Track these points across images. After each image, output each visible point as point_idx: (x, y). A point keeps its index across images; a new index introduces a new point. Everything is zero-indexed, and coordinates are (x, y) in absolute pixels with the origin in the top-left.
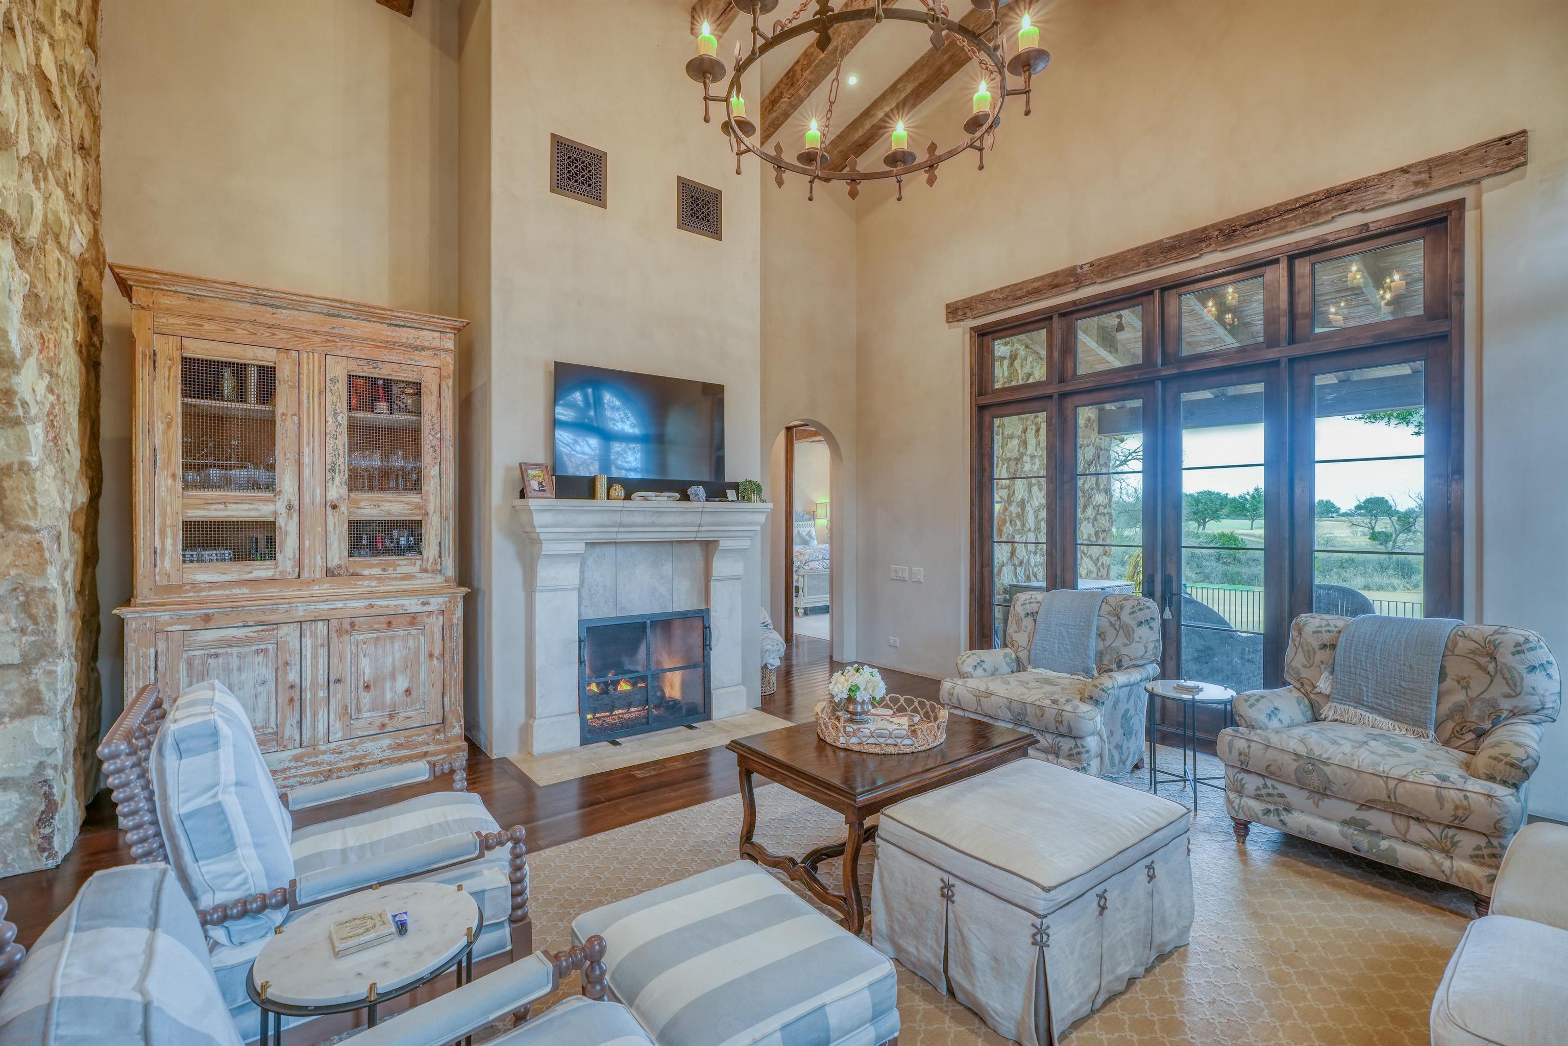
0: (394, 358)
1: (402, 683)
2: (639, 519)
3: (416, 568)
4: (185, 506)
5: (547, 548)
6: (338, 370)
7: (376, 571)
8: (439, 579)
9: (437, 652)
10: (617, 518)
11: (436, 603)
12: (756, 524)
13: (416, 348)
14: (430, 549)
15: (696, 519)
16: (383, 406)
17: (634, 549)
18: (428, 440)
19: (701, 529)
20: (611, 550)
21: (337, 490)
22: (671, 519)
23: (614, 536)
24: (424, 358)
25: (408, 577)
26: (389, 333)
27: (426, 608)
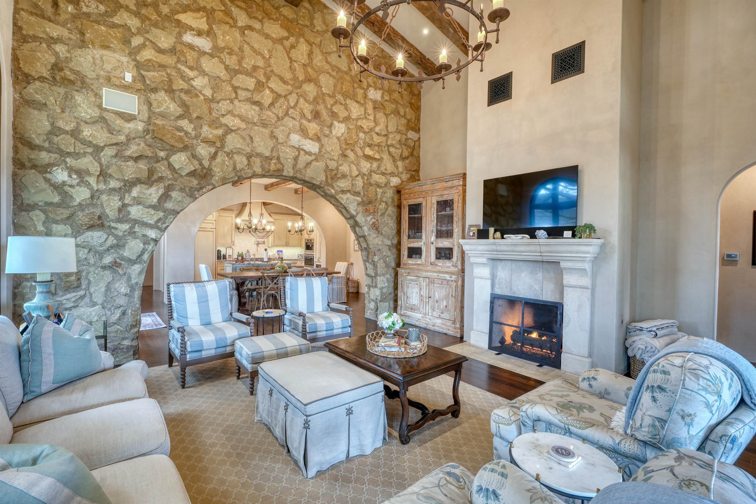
0: (447, 193)
1: (445, 303)
2: (505, 248)
3: (451, 265)
4: (408, 243)
5: (473, 260)
6: (434, 201)
7: (441, 264)
8: (457, 269)
9: (454, 295)
10: (494, 247)
11: (454, 277)
12: (588, 253)
13: (452, 187)
14: (455, 259)
15: (537, 248)
16: (448, 209)
17: (521, 264)
18: (455, 219)
19: (542, 254)
20: (509, 263)
21: (433, 238)
22: (522, 248)
23: (497, 256)
24: (454, 191)
25: (448, 267)
26: (445, 185)
27: (451, 279)
